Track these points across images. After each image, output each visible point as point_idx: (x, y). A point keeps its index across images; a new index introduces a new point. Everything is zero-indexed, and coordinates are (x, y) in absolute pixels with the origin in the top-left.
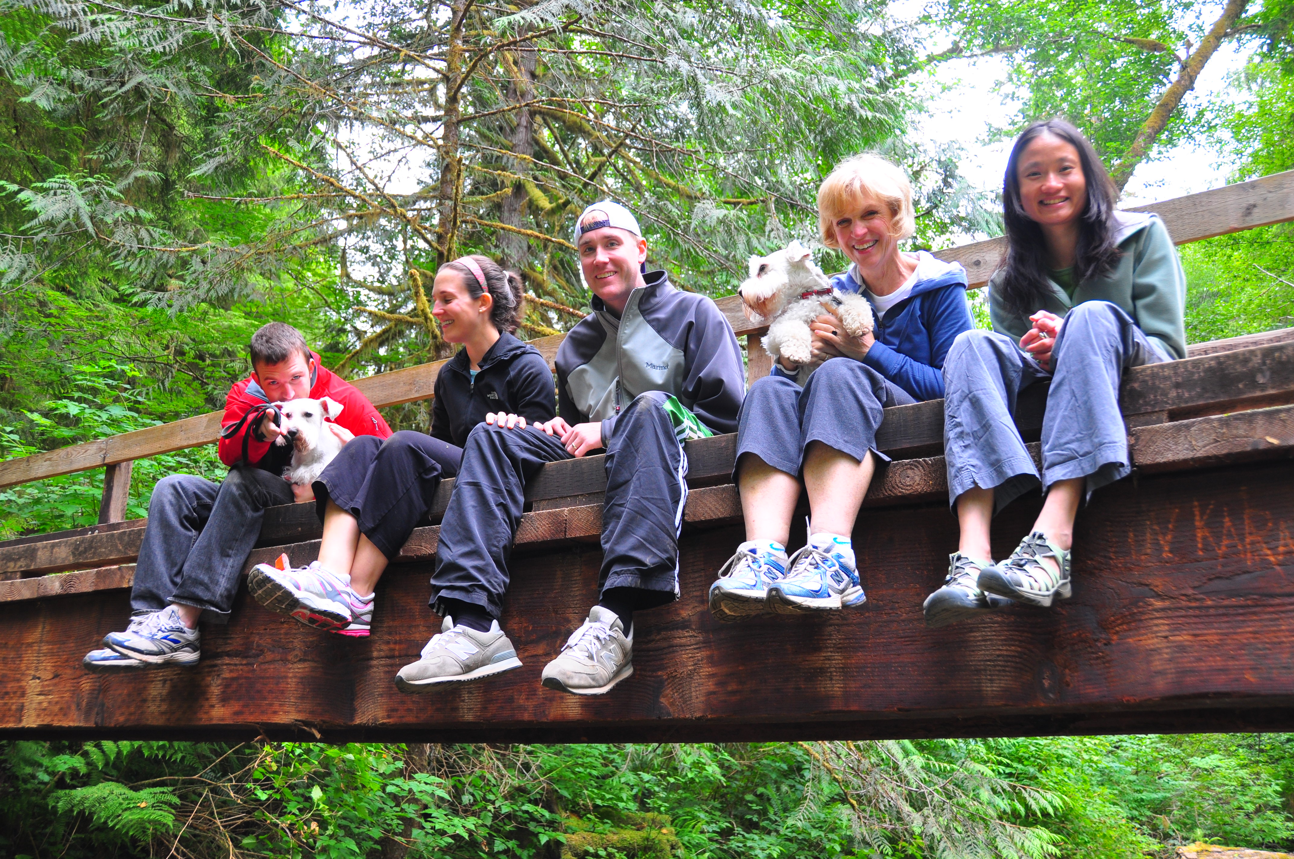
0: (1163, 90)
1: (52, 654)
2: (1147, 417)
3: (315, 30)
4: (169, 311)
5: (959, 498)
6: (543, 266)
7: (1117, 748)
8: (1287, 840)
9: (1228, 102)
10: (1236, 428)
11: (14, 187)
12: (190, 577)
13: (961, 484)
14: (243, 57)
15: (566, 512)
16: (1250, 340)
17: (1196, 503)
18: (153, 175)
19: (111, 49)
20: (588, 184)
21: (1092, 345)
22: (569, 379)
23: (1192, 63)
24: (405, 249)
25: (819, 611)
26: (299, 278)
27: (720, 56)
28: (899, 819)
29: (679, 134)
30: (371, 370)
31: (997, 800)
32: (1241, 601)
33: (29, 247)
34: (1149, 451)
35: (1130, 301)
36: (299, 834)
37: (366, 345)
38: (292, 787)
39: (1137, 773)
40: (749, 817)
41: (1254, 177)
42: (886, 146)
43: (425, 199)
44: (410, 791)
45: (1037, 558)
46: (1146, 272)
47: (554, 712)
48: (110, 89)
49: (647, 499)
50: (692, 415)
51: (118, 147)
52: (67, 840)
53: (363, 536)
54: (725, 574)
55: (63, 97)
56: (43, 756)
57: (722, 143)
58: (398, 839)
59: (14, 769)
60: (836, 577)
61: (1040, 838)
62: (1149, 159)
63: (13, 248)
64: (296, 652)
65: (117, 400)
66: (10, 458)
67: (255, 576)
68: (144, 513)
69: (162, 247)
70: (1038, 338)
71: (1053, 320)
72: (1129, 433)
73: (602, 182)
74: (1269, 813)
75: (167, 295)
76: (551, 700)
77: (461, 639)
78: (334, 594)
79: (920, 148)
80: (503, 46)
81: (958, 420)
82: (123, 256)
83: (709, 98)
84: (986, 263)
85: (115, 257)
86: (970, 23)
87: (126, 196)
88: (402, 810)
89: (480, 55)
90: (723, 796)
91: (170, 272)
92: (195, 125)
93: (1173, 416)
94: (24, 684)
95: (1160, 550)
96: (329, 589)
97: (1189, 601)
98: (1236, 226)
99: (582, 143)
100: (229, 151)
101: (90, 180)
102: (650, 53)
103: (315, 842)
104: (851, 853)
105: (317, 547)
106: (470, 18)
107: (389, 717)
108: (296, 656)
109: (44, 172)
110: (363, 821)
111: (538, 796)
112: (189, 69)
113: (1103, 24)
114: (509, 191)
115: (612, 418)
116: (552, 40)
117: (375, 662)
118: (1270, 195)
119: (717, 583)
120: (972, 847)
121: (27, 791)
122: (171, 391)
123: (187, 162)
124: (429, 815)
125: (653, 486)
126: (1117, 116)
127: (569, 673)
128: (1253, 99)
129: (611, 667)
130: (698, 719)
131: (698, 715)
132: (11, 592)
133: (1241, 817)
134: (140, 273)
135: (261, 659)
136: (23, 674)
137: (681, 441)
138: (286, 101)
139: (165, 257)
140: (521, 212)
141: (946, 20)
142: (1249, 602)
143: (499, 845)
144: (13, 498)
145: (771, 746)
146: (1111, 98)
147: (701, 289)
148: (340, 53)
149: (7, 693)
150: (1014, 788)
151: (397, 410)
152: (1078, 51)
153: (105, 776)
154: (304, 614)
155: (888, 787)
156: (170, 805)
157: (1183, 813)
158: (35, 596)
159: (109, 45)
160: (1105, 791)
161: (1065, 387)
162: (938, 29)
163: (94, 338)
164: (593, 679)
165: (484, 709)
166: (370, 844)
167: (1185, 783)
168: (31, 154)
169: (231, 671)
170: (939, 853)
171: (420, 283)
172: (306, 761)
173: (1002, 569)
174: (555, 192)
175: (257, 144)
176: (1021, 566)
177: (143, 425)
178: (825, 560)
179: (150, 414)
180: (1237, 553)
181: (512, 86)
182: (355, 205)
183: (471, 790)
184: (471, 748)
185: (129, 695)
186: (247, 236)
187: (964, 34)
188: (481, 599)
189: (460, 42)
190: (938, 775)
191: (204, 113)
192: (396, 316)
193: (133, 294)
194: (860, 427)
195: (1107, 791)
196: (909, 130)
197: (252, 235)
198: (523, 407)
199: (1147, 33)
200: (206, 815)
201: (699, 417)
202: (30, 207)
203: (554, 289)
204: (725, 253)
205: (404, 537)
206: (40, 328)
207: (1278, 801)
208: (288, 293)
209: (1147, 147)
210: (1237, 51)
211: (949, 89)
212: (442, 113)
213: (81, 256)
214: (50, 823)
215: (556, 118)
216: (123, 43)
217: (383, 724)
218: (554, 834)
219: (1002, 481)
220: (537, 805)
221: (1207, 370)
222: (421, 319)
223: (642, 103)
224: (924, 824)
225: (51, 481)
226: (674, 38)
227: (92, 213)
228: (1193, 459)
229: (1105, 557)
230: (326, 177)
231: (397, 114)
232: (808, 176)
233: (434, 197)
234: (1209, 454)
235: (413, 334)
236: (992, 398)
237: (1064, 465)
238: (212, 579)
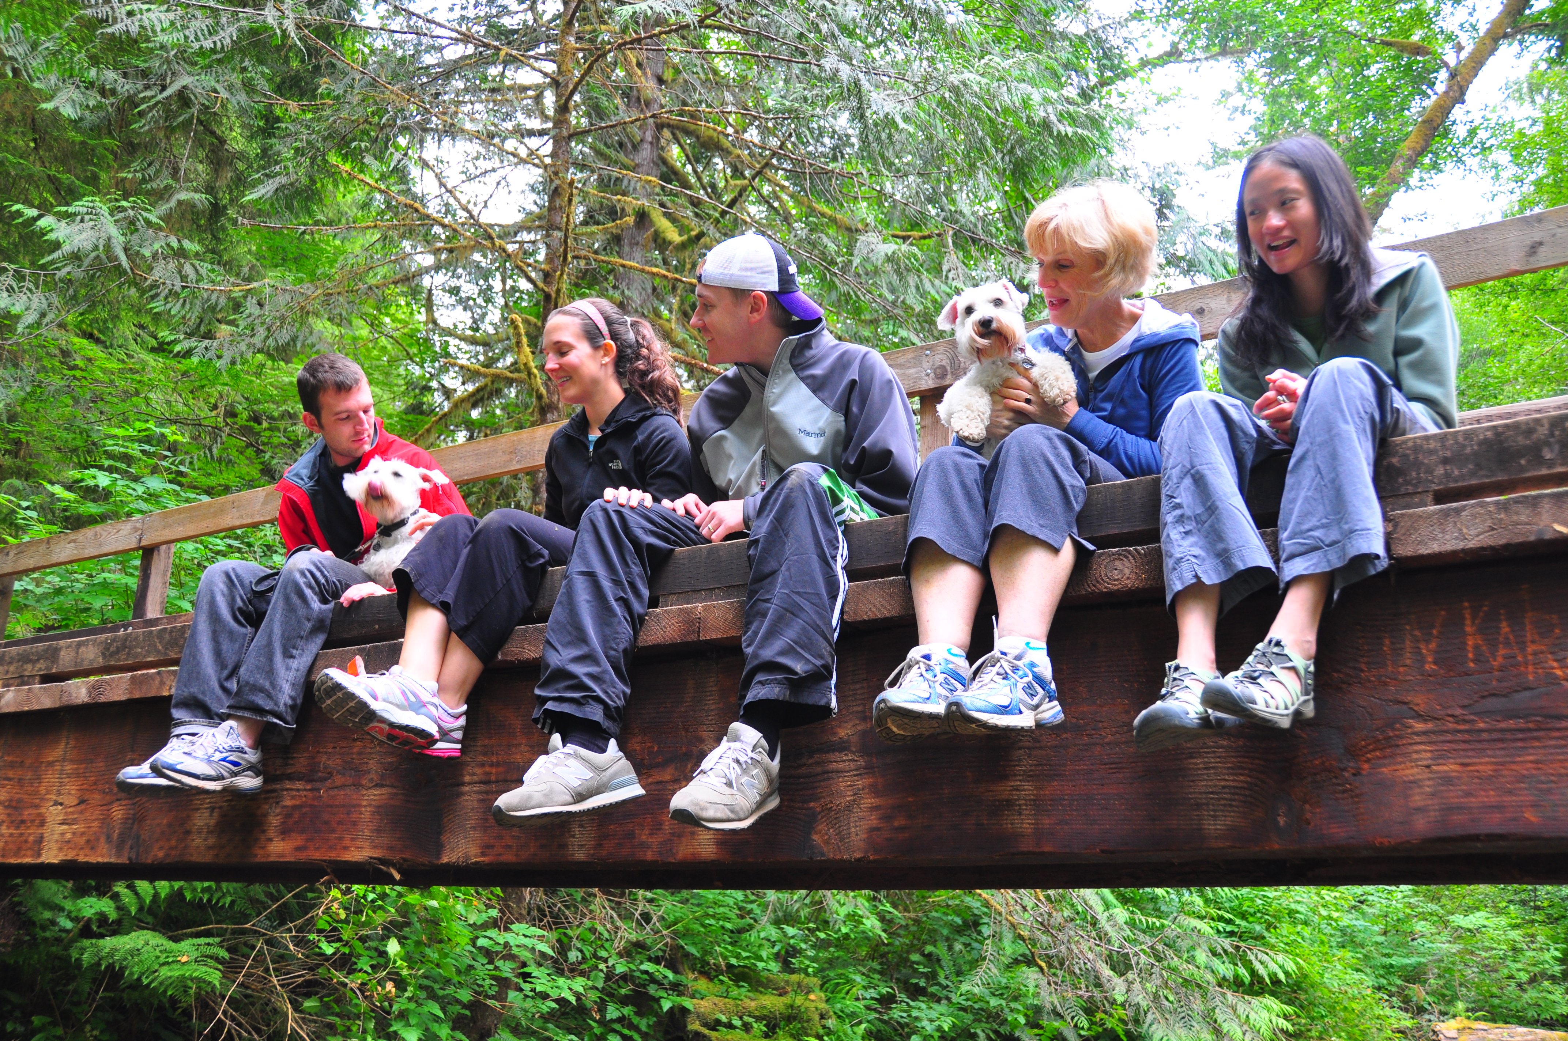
0: (1427, 103)
1: (77, 775)
2: (1408, 499)
3: (398, 22)
4: (218, 364)
5: (1178, 595)
6: (671, 312)
7: (1362, 902)
9: (1507, 118)
10: (1517, 513)
11: (33, 212)
12: (247, 683)
13: (1180, 579)
14: (310, 55)
15: (700, 609)
16: (1534, 407)
17: (1466, 604)
18: (200, 198)
19: (151, 45)
20: (727, 212)
21: (1342, 411)
22: (704, 447)
23: (1463, 70)
24: (504, 290)
25: (1008, 730)
26: (374, 324)
27: (888, 58)
28: (1099, 985)
29: (836, 153)
30: (461, 436)
31: (1216, 963)
32: (1521, 723)
33: (51, 285)
34: (1410, 540)
35: (1391, 358)
36: (372, 996)
37: (456, 406)
38: (363, 939)
39: (1385, 933)
40: (914, 981)
41: (1537, 210)
42: (1089, 169)
43: (529, 230)
44: (506, 945)
45: (1274, 669)
46: (1411, 323)
47: (684, 851)
48: (148, 93)
49: (798, 593)
50: (853, 492)
51: (157, 165)
52: (94, 1000)
53: (454, 636)
54: (892, 684)
55: (92, 103)
56: (65, 898)
57: (890, 165)
58: (491, 1003)
59: (31, 914)
60: (1029, 690)
61: (1269, 1010)
62: (1408, 187)
63: (31, 286)
64: (371, 776)
65: (155, 470)
66: (26, 538)
67: (323, 683)
68: (186, 606)
69: (209, 286)
70: (1275, 402)
71: (1294, 380)
72: (1386, 518)
73: (743, 209)
74: (1546, 983)
75: (216, 343)
76: (680, 836)
77: (572, 762)
78: (418, 706)
79: (1130, 172)
80: (625, 44)
81: (1177, 501)
82: (163, 295)
83: (874, 108)
84: (1210, 311)
85: (153, 297)
86: (1192, 21)
87: (167, 223)
88: (496, 968)
89: (596, 54)
90: (883, 955)
91: (219, 316)
92: (251, 138)
93: (1440, 498)
94: (43, 810)
95: (1422, 660)
96: (413, 699)
97: (1457, 723)
98: (1517, 268)
99: (719, 162)
100: (291, 170)
101: (124, 203)
102: (804, 54)
103: (391, 1006)
104: (1039, 1027)
105: (398, 649)
106: (585, 10)
107: (483, 854)
108: (372, 780)
109: (69, 195)
110: (448, 981)
111: (660, 954)
112: (244, 70)
113: (1354, 23)
114: (630, 220)
115: (756, 494)
116: (683, 37)
117: (466, 789)
118: (1560, 230)
119: (883, 695)
120: (1186, 1020)
121: (45, 940)
122: (220, 460)
123: (241, 182)
124: (529, 975)
125: (807, 578)
126: (1370, 135)
127: (703, 804)
128: (1537, 114)
129: (754, 796)
130: (859, 860)
131: (858, 855)
132: (29, 700)
133: (1511, 989)
134: (184, 317)
135: (328, 783)
136: (42, 799)
137: (840, 524)
138: (361, 109)
139: (214, 297)
140: (644, 246)
141: (1161, 15)
142: (1531, 725)
143: (612, 1012)
144: (30, 587)
145: (942, 896)
146: (1363, 112)
147: (861, 340)
148: (427, 51)
149: (23, 822)
150: (1238, 948)
151: (493, 485)
152: (1323, 55)
153: (139, 924)
154: (381, 730)
155: (1085, 946)
156: (217, 959)
157: (1441, 982)
158: (57, 705)
159: (148, 40)
160: (1347, 954)
161: (1309, 462)
162: (1152, 27)
163: (127, 395)
164: (732, 811)
165: (599, 846)
166: (457, 1009)
167: (1444, 946)
168: (52, 173)
169: (293, 798)
170: (1146, 1026)
171: (522, 331)
172: (381, 907)
173: (1231, 682)
174: (686, 222)
175: (325, 161)
176: (1255, 679)
177: (187, 500)
178: (1015, 669)
179: (195, 487)
180: (1516, 665)
181: (635, 93)
182: (443, 237)
183: (579, 945)
184: (579, 894)
185: (170, 825)
186: (313, 273)
187: (1185, 33)
188: (596, 713)
189: (572, 39)
190: (1144, 932)
191: (261, 123)
192: (492, 371)
193: (174, 342)
194: (1059, 509)
195: (1349, 955)
196: (1116, 149)
197: (319, 272)
198: (652, 477)
199: (1407, 33)
200: (260, 972)
201: (862, 495)
202: (51, 236)
203: (684, 340)
204: (891, 297)
205: (503, 637)
206: (63, 383)
207: (1557, 969)
208: (361, 343)
209: (1407, 172)
210: (1519, 56)
211: (1167, 100)
212: (550, 125)
213: (111, 297)
214: (74, 978)
215: (688, 133)
216: (162, 38)
217: (476, 863)
218: (679, 999)
219: (1230, 575)
220: (659, 963)
221: (1481, 443)
222: (524, 375)
223: (793, 114)
224: (1128, 991)
225: (76, 566)
226: (833, 35)
227: (126, 243)
228: (1463, 550)
229: (1355, 668)
230: (408, 202)
231: (496, 126)
232: (993, 205)
233: (540, 227)
234: (1484, 545)
235: (513, 393)
236: (1219, 474)
237: (1307, 557)
238: (273, 684)
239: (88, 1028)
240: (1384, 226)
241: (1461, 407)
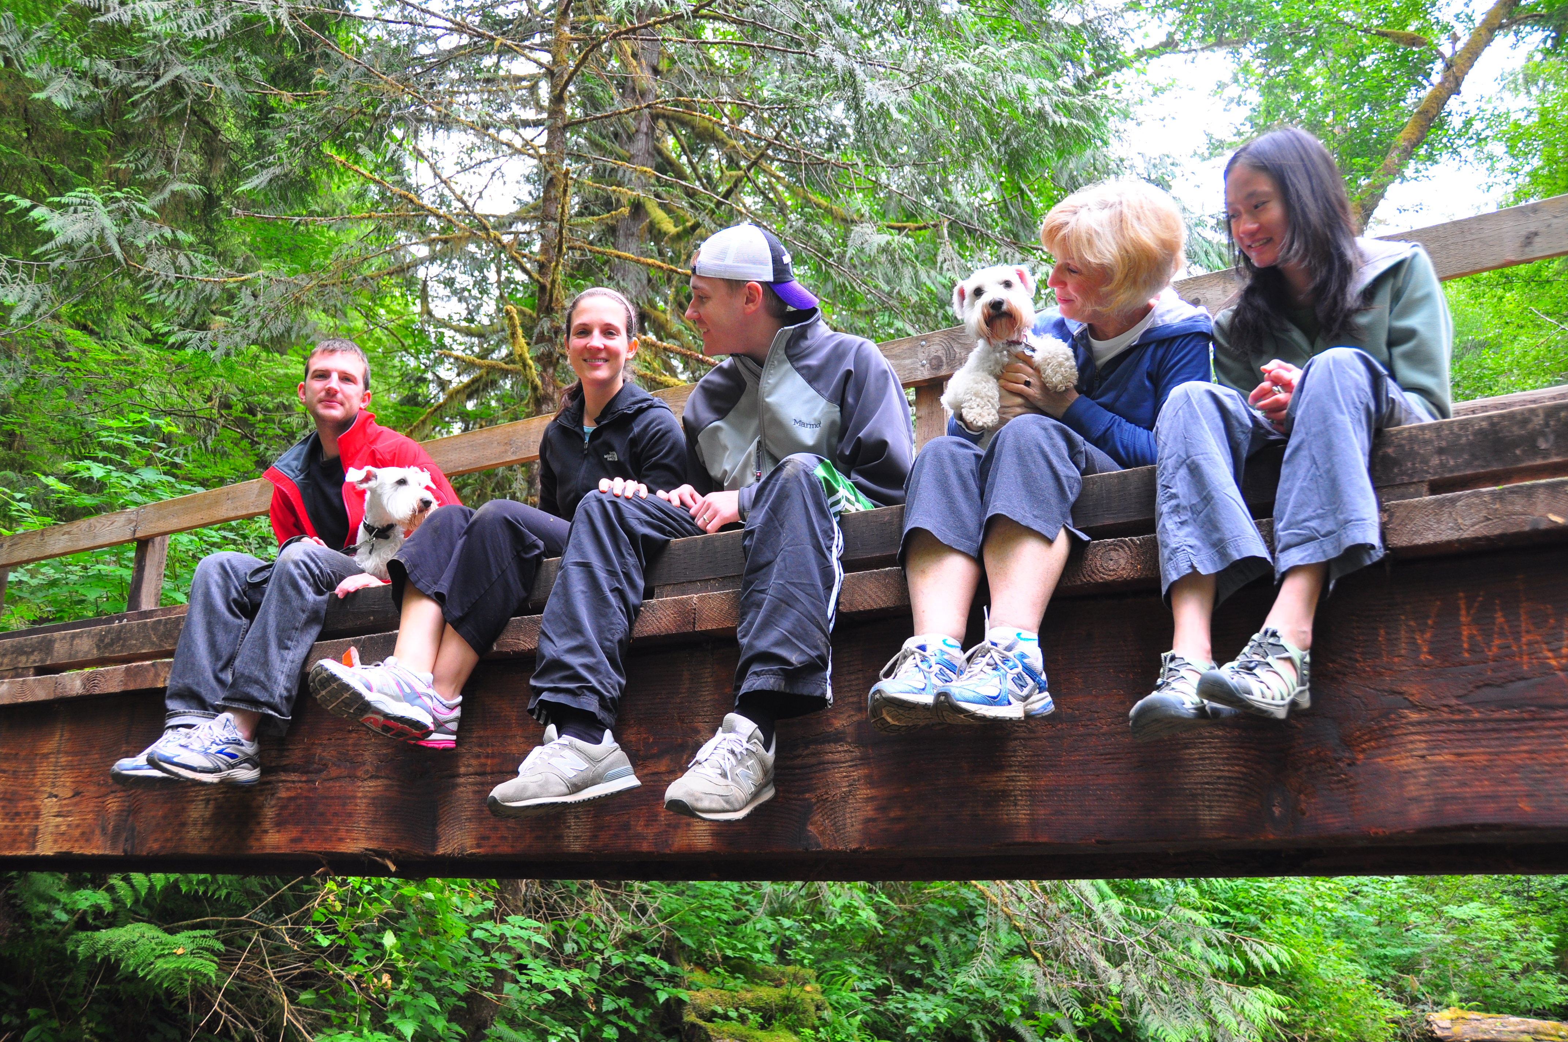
0: (1423, 94)
1: (71, 767)
2: (1403, 490)
3: (393, 12)
4: (213, 354)
5: (1173, 586)
6: (666, 303)
7: (1356, 893)
8: (1560, 1006)
9: (1502, 109)
10: (1512, 503)
11: (26, 203)
12: (242, 675)
13: (1176, 569)
14: (303, 45)
15: (695, 600)
16: (1529, 398)
17: (1461, 594)
18: (194, 189)
19: (143, 35)
20: (722, 203)
21: (1337, 401)
22: (700, 438)
23: (1459, 61)
24: (499, 281)
25: (998, 722)
26: (370, 316)
27: (883, 49)
28: (1094, 976)
29: (831, 143)
30: (457, 428)
31: (1211, 954)
32: (1515, 713)
33: (44, 276)
34: (1406, 530)
35: (1384, 349)
36: (368, 988)
37: (451, 397)
38: (359, 931)
39: (1379, 924)
40: (910, 972)
41: (1532, 201)
43: (524, 221)
44: (502, 937)
45: (1270, 659)
46: (1405, 313)
47: (679, 842)
48: (142, 83)
49: (793, 584)
50: (849, 482)
51: (151, 155)
52: (90, 992)
53: (449, 627)
54: (887, 675)
55: (85, 93)
56: (60, 890)
57: (885, 156)
58: (487, 994)
59: (26, 906)
61: (1264, 1000)
62: (1403, 178)
63: (24, 277)
64: (367, 767)
65: (149, 462)
66: (20, 530)
67: (318, 674)
68: (181, 598)
69: (203, 277)
70: (1270, 392)
71: (1289, 370)
72: (1381, 508)
73: (738, 200)
74: (1539, 973)
75: (210, 334)
76: (676, 827)
77: (567, 753)
78: (413, 697)
79: (1126, 163)
80: (620, 33)
81: (1173, 491)
82: (157, 286)
83: (869, 98)
85: (147, 289)
86: (1187, 11)
87: (161, 214)
88: (492, 960)
89: (591, 44)
90: (879, 947)
91: (214, 308)
92: (245, 128)
93: (1436, 488)
94: (38, 802)
95: (1417, 650)
96: (407, 690)
97: (1452, 713)
98: (1513, 258)
99: (714, 153)
100: (285, 160)
101: (118, 194)
102: (799, 44)
103: (387, 998)
104: (1035, 1017)
107: (479, 846)
108: (367, 772)
109: (63, 185)
110: (444, 973)
111: (656, 945)
112: (238, 60)
113: (1350, 13)
114: (625, 211)
115: (752, 485)
116: (678, 28)
117: (462, 780)
118: (1555, 221)
119: (878, 685)
120: (1181, 1011)
121: (41, 932)
122: (214, 452)
123: (235, 173)
124: (525, 967)
125: (802, 569)
126: (1366, 126)
127: (698, 795)
128: (1533, 105)
129: (749, 787)
130: (854, 851)
131: (854, 846)
132: (23, 692)
133: (1505, 978)
134: (178, 309)
135: (324, 775)
136: (37, 791)
137: (835, 515)
138: (356, 99)
139: (208, 289)
140: (640, 237)
141: (1159, 7)
142: (1525, 715)
143: (608, 1004)
144: (25, 579)
145: (938, 887)
146: (1358, 103)
148: (422, 42)
149: (17, 814)
150: (1232, 939)
151: (489, 476)
152: (1319, 46)
153: (135, 916)
154: (376, 721)
155: (1080, 937)
156: (212, 951)
157: (1435, 973)
158: (52, 697)
159: (141, 30)
160: (1341, 945)
161: (1304, 453)
162: (1148, 18)
163: (121, 387)
164: (727, 802)
165: (594, 837)
166: (454, 1000)
167: (1437, 936)
168: (45, 163)
169: (288, 789)
170: (1141, 1017)
171: (517, 322)
172: (376, 900)
173: (1227, 673)
174: (681, 213)
175: (319, 151)
176: (1251, 669)
177: (182, 492)
178: (1005, 660)
179: (190, 479)
180: (1512, 656)
181: (630, 83)
182: (438, 228)
183: (575, 937)
184: (575, 885)
185: (165, 817)
186: (307, 265)
187: (1181, 23)
188: (591, 704)
189: (567, 29)
190: (1140, 923)
191: (255, 114)
192: (487, 362)
193: (168, 333)
194: (1054, 500)
195: (1343, 945)
196: (1112, 141)
197: (313, 263)
198: (648, 469)
199: (1404, 23)
200: (256, 964)
201: (858, 485)
202: (45, 227)
203: (680, 331)
204: (887, 289)
205: (498, 628)
206: (57, 374)
207: (1550, 959)
209: (1402, 163)
210: (1514, 46)
211: (1162, 90)
212: (545, 115)
213: (105, 288)
214: (69, 970)
215: (683, 124)
216: (155, 27)
217: (472, 854)
218: (675, 991)
219: (1226, 565)
220: (654, 955)
221: (1475, 434)
222: (519, 367)
223: (787, 105)
224: (1124, 981)
225: (70, 559)
226: (828, 25)
227: (120, 234)
228: (1458, 540)
229: (1350, 659)
230: (403, 192)
231: (490, 116)
232: (989, 196)
233: (535, 218)
234: (1479, 535)
235: (508, 384)
236: (1215, 464)
237: (1302, 547)
238: (268, 676)
239: (84, 1020)
240: (1380, 217)
241: (1455, 398)
